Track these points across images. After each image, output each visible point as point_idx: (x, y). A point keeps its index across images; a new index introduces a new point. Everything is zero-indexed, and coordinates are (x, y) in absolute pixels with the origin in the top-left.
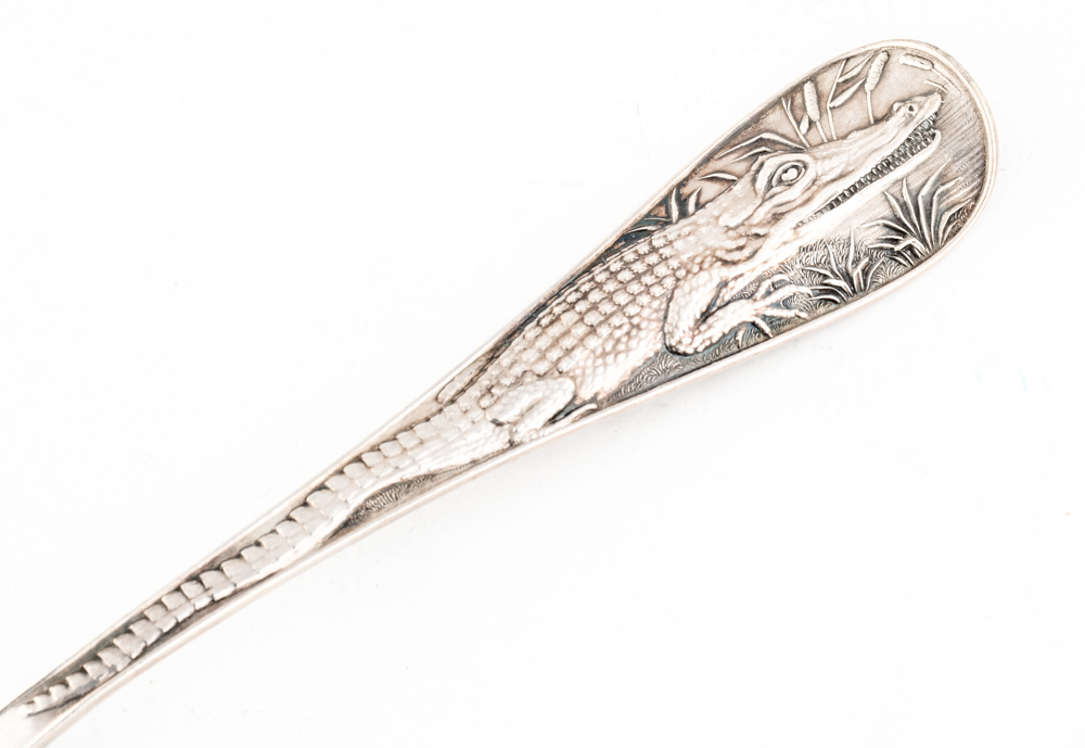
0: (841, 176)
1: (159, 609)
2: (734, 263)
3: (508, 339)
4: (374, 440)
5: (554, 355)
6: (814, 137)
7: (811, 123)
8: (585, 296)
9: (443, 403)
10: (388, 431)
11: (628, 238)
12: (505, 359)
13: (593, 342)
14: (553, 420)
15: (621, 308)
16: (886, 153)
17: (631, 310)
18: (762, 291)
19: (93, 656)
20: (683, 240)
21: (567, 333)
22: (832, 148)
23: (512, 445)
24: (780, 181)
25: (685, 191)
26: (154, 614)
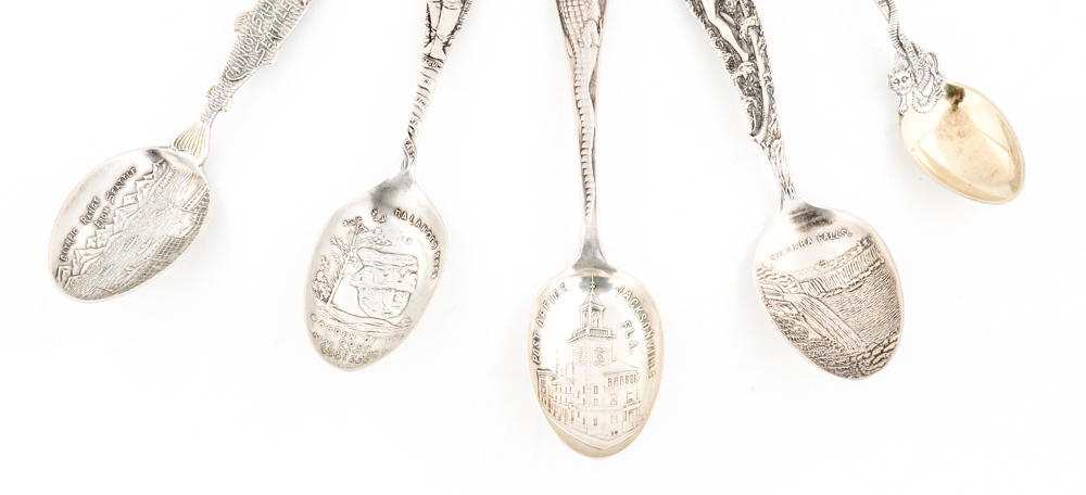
1: (584, 164)
3: (564, 29)
4: (572, 80)
5: (579, 19)
9: (573, 57)
10: (572, 75)
12: (571, 32)
13: (582, 8)
14: (599, 32)
21: (574, 12)
23: (599, 47)
26: (585, 166)
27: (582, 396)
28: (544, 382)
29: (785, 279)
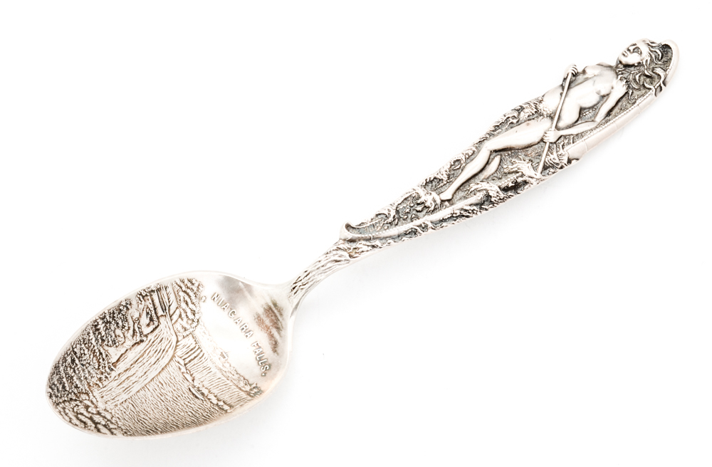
29: (191, 316)
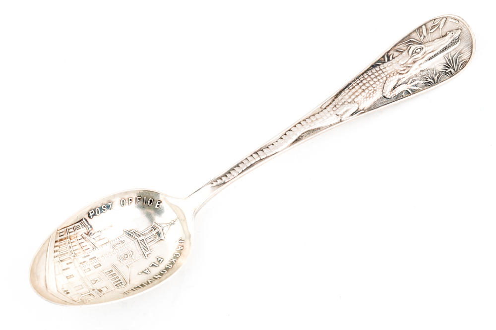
0: (432, 51)
1: (246, 160)
2: (402, 74)
3: (340, 92)
4: (304, 118)
5: (353, 97)
6: (425, 40)
7: (424, 36)
8: (362, 81)
9: (323, 109)
10: (308, 116)
11: (373, 66)
12: (340, 97)
13: (363, 94)
14: (352, 115)
15: (372, 85)
16: (445, 45)
17: (374, 86)
18: (410, 82)
19: (229, 172)
20: (388, 67)
21: (357, 91)
22: (430, 44)
23: (341, 121)
24: (416, 52)
25: (389, 54)
26: (245, 162)
27: (87, 259)
28: (78, 228)
